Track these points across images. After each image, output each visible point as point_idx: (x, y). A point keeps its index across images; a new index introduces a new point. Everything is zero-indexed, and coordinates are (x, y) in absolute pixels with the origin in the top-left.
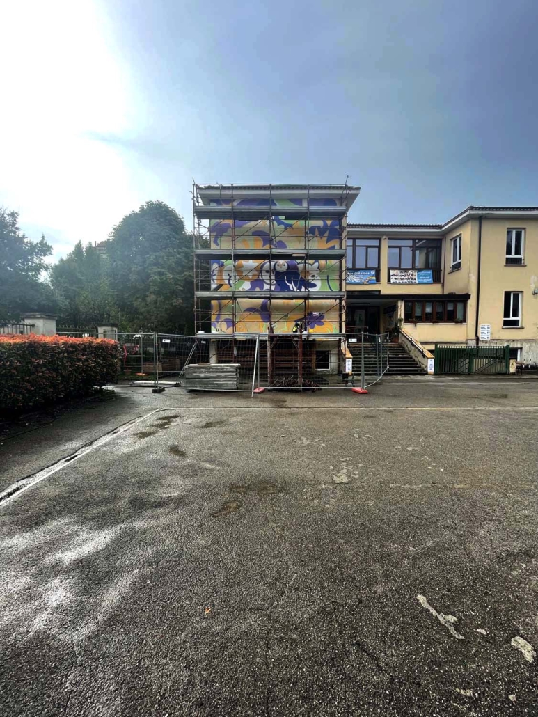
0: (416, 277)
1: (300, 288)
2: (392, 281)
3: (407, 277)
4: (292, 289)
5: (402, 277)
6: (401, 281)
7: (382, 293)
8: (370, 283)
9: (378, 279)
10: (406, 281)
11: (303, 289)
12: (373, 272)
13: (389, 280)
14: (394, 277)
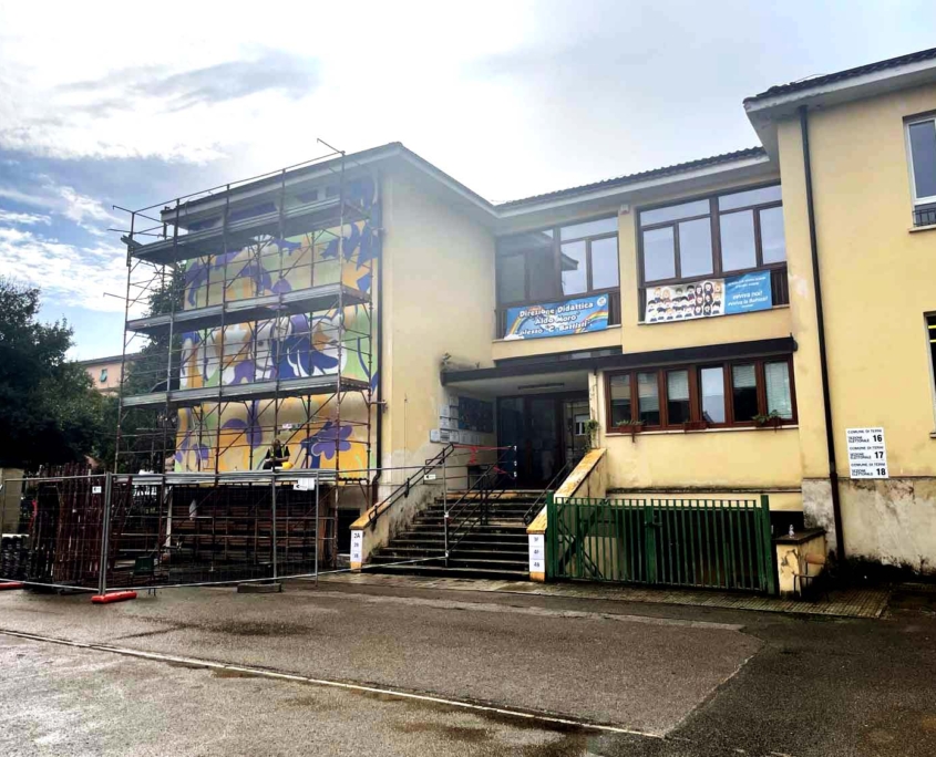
0: (722, 298)
1: (310, 371)
2: (648, 317)
3: (693, 302)
4: (297, 374)
5: (680, 304)
6: (675, 314)
7: (625, 351)
8: (590, 329)
9: (614, 318)
10: (691, 311)
11: (317, 372)
12: (602, 301)
13: (642, 317)
14: (656, 306)
